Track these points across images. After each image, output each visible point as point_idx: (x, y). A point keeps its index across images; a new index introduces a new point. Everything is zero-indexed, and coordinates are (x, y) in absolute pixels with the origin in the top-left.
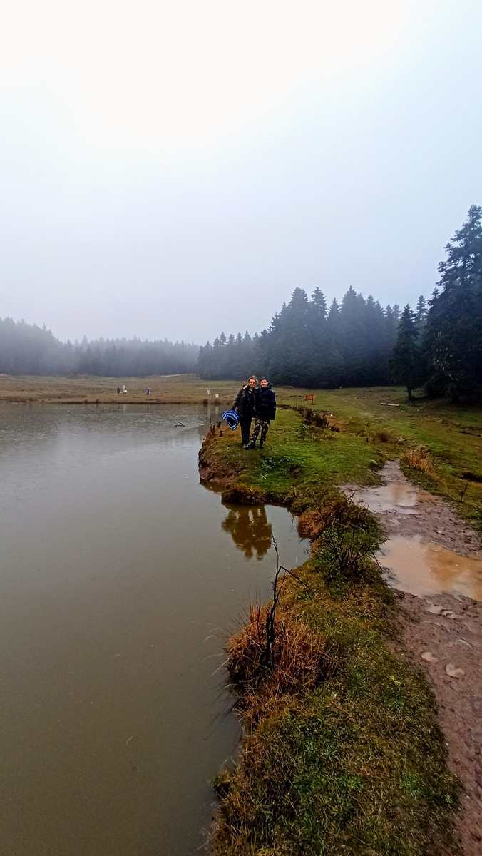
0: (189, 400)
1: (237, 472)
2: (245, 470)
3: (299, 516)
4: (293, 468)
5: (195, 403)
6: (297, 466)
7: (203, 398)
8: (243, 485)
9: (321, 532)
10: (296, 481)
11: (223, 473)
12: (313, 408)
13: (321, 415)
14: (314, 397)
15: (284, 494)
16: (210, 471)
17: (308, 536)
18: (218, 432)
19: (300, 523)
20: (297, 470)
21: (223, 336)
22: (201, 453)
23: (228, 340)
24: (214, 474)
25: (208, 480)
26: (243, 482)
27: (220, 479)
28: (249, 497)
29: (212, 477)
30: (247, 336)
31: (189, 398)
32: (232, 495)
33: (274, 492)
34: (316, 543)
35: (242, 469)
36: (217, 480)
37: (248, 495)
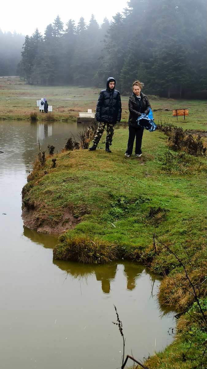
0: (11, 114)
1: (77, 218)
2: (87, 215)
3: (161, 279)
4: (153, 212)
5: (19, 119)
6: (160, 210)
7: (29, 111)
8: (83, 236)
9: (190, 304)
10: (157, 230)
11: (55, 219)
12: (185, 127)
13: (195, 137)
14: (187, 112)
15: (141, 248)
16: (37, 216)
17: (173, 309)
18: (49, 161)
19: (162, 291)
20: (159, 215)
21: (58, 23)
22: (25, 191)
23: (65, 27)
24: (43, 221)
25: (35, 230)
26: (83, 232)
27: (52, 227)
28: (91, 254)
29: (40, 225)
30: (93, 22)
31: (11, 111)
32: (68, 250)
33: (128, 246)
34: (184, 319)
35: (83, 214)
36: (47, 229)
37: (90, 250)
